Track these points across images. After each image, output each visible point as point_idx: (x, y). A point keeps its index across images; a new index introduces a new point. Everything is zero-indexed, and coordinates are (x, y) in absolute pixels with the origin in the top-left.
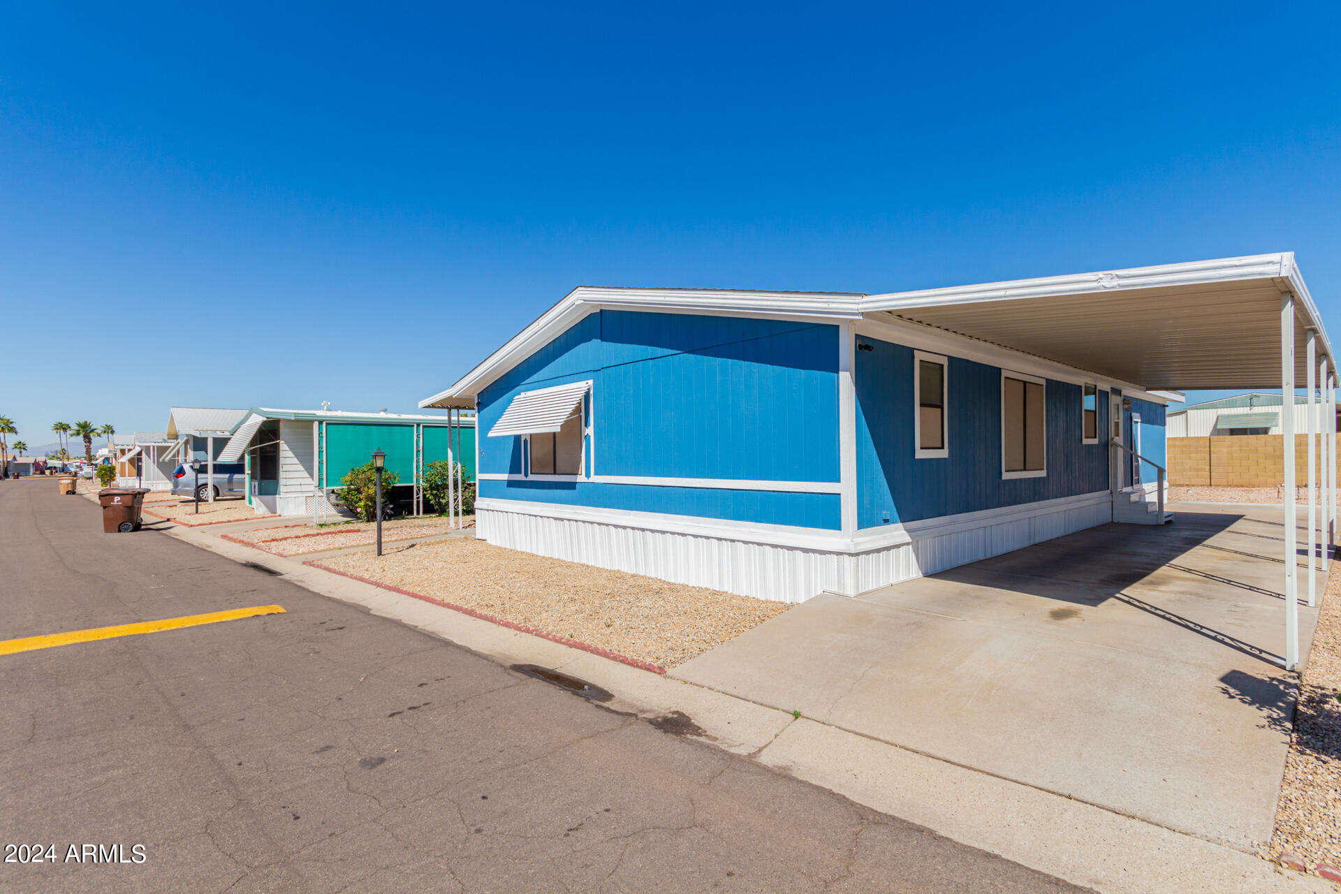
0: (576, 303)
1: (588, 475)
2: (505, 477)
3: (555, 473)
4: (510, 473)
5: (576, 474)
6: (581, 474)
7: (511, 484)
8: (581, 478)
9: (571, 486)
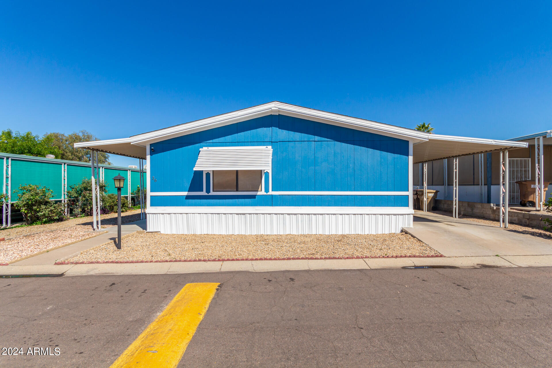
0: (272, 109)
1: (267, 190)
2: (185, 193)
3: (237, 191)
4: (189, 191)
5: (258, 191)
6: (261, 191)
7: (188, 197)
8: (262, 192)
9: (254, 197)
